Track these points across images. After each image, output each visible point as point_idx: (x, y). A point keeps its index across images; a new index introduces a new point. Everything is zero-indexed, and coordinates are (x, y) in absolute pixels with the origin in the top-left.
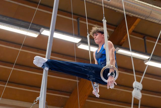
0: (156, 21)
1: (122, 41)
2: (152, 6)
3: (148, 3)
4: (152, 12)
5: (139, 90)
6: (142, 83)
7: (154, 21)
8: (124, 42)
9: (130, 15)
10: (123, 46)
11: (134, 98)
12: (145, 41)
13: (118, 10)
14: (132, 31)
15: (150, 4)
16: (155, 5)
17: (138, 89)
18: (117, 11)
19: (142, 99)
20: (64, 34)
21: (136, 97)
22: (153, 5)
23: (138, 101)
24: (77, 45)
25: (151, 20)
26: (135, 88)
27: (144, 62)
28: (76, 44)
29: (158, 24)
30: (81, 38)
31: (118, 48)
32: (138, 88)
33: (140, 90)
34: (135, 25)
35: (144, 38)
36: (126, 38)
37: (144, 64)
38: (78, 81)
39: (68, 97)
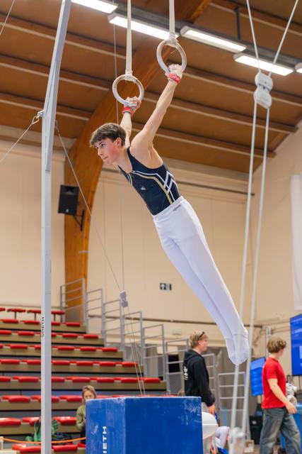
1: (195, 14)
5: (266, 90)
6: (271, 77)
8: (198, 16)
10: (196, 23)
11: (258, 105)
12: (238, 15)
17: (264, 88)
19: (271, 108)
21: (260, 104)
23: (266, 110)
24: (109, 18)
26: (260, 85)
27: (235, 56)
28: (108, 14)
30: (117, 4)
31: (186, 27)
32: (265, 85)
33: (268, 89)
35: (236, 9)
36: (203, 8)
37: (233, 60)
38: (107, 90)
39: (87, 119)
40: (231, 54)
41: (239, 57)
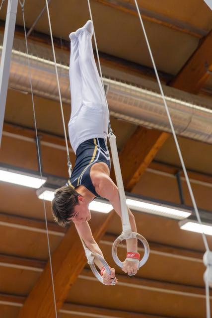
0: (202, 138)
1: (132, 181)
2: (191, 106)
3: (183, 100)
4: (193, 120)
7: (197, 137)
8: (135, 184)
9: (147, 126)
10: (134, 191)
12: (178, 179)
13: (122, 116)
14: (151, 160)
15: (187, 101)
16: (198, 105)
18: (120, 119)
20: (10, 170)
22: (194, 104)
24: (37, 193)
25: (192, 136)
26: (209, 265)
27: (180, 223)
28: (35, 190)
29: (206, 143)
30: (46, 178)
34: (157, 148)
35: (176, 173)
36: (140, 174)
37: (178, 228)
38: (41, 270)
39: (20, 305)
40: (176, 222)
41: (184, 224)
